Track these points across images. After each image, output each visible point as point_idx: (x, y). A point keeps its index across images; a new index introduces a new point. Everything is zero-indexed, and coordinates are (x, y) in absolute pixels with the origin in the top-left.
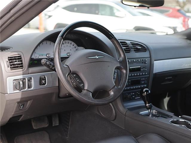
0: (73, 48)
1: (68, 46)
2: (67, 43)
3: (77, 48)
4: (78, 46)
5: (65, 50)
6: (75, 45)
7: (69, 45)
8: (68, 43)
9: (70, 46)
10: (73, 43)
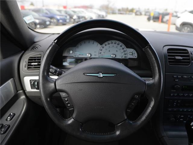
0: (120, 49)
1: (114, 46)
2: (113, 43)
3: (125, 50)
4: (127, 47)
5: (109, 51)
6: (124, 46)
7: (116, 45)
8: (115, 43)
9: (117, 47)
10: (121, 44)
